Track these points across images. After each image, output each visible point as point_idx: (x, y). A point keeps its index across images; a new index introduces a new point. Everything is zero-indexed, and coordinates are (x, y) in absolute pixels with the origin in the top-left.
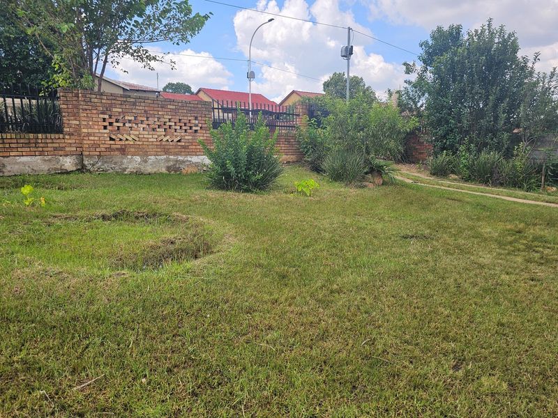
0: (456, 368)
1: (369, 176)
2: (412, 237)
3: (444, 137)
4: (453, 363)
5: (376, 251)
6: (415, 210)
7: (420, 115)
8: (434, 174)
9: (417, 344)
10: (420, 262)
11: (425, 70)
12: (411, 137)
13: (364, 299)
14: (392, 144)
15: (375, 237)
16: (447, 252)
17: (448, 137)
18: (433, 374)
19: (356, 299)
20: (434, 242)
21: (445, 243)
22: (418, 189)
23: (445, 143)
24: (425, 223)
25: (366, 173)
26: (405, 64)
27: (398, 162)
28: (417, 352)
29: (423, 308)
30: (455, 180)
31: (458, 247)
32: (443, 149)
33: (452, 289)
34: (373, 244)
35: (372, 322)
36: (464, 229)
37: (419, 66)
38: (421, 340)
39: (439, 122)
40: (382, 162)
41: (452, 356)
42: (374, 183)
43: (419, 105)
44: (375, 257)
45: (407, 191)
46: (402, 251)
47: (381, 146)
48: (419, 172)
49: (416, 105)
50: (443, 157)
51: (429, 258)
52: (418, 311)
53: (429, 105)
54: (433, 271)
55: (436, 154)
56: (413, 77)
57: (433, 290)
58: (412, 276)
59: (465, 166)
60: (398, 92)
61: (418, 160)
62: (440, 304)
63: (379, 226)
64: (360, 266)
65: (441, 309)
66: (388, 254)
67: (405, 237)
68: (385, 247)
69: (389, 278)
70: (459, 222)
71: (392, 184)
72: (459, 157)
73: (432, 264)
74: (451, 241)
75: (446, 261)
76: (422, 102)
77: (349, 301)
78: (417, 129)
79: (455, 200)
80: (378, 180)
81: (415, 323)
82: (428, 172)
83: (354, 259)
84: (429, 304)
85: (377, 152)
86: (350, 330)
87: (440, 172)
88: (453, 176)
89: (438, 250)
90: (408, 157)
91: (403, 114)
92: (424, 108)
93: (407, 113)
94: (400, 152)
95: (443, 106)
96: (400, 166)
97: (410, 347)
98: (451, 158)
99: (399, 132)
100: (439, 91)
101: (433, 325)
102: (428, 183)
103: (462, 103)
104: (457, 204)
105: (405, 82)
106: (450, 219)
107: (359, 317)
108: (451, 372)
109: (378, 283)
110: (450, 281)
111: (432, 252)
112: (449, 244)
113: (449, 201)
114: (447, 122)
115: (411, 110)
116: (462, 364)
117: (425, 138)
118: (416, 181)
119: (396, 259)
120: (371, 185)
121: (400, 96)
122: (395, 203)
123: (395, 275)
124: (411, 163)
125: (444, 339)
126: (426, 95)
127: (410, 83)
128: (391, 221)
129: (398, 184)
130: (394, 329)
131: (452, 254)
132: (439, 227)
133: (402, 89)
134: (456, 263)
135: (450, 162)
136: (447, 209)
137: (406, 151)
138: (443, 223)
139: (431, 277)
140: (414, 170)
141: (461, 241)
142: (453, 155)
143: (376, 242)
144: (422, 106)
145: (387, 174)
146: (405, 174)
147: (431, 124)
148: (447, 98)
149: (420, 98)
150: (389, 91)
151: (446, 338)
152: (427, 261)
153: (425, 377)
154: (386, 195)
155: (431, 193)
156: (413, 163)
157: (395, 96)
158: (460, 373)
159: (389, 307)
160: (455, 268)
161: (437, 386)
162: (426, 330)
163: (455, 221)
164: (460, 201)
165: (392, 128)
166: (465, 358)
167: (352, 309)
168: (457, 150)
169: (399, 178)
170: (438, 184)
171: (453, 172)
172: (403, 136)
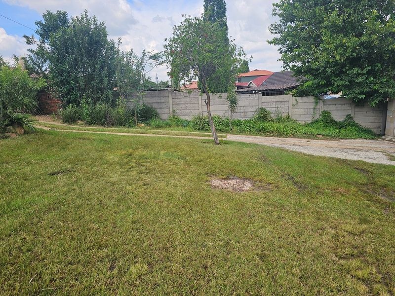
0: (112, 268)
1: (11, 128)
2: (58, 173)
3: (68, 94)
4: (108, 265)
5: (29, 192)
6: (57, 151)
7: (45, 77)
8: (66, 122)
9: (79, 262)
10: (68, 192)
11: (43, 42)
12: (41, 94)
13: (25, 238)
14: (26, 100)
15: (26, 180)
16: (88, 179)
17: (71, 94)
18: (96, 281)
19: (16, 242)
20: (77, 174)
21: (85, 172)
22: (56, 134)
23: (70, 98)
24: (66, 160)
25: (7, 125)
26: (25, 36)
27: (35, 114)
28: (80, 268)
29: (78, 228)
30: (82, 124)
31: (94, 173)
32: (69, 102)
33: (97, 207)
34: (24, 186)
35: (36, 257)
36: (96, 159)
37: (37, 39)
38: (81, 257)
39: (62, 83)
40: (20, 115)
41: (107, 260)
42: (16, 133)
43: (44, 69)
44: (28, 198)
45: (47, 136)
46: (52, 186)
47: (16, 102)
48: (54, 121)
49: (41, 69)
50: (70, 109)
51: (75, 187)
52: (74, 233)
53: (52, 69)
54: (80, 196)
55: (64, 107)
56: (34, 47)
57: (83, 211)
58: (64, 205)
59: (87, 114)
60: (23, 58)
61: (52, 112)
62: (90, 221)
63: (28, 169)
64: (15, 210)
65: (92, 225)
66: (40, 192)
67: (53, 174)
68: (36, 187)
69: (44, 213)
70: (91, 154)
71: (33, 132)
72: (82, 108)
73: (78, 191)
74: (88, 170)
75: (88, 186)
76: (46, 66)
77: (9, 245)
78: (45, 88)
79: (85, 139)
80: (19, 131)
81: (74, 244)
82: (61, 121)
83: (8, 204)
84: (82, 224)
85: (14, 108)
86: (15, 273)
87: (70, 120)
88: (80, 122)
89: (81, 179)
90: (42, 110)
91: (31, 76)
92: (48, 71)
93: (34, 75)
94: (35, 107)
95: (63, 71)
96: (37, 118)
97: (73, 267)
98: (77, 109)
99: (31, 90)
100: (57, 59)
101: (88, 240)
102: (62, 129)
103: (77, 70)
104: (87, 142)
105: (28, 50)
106: (85, 153)
107: (23, 258)
108: (109, 273)
109: (35, 220)
110: (94, 201)
111: (76, 182)
112: (87, 173)
113: (81, 141)
114: (69, 83)
115: (37, 73)
116: (115, 262)
117: (53, 95)
118: (53, 128)
119: (49, 195)
120: (14, 136)
121: (26, 62)
122: (38, 147)
123: (50, 208)
124: (45, 114)
125: (99, 248)
126: (48, 62)
127: (32, 51)
128: (37, 163)
129: (38, 132)
130: (57, 256)
131: (91, 180)
132: (78, 161)
133: (26, 56)
134: (95, 185)
135: (76, 112)
136: (81, 147)
137: (39, 105)
138: (80, 157)
139: (79, 202)
140: (49, 120)
141: (96, 169)
142: (77, 107)
143: (27, 183)
144: (46, 70)
145: (26, 124)
146: (42, 123)
147: (56, 84)
148: (64, 65)
149: (43, 63)
150: (15, 57)
151: (100, 247)
152: (74, 190)
153: (90, 287)
154: (29, 142)
155: (66, 136)
156: (48, 114)
157: (21, 62)
158: (116, 271)
159: (49, 238)
160: (96, 190)
161: (101, 290)
162: (84, 247)
163: (88, 154)
164: (89, 139)
165: (24, 86)
166: (116, 257)
167: (14, 252)
168: (79, 103)
169: (38, 127)
170: (70, 129)
171: (80, 119)
172: (35, 93)
